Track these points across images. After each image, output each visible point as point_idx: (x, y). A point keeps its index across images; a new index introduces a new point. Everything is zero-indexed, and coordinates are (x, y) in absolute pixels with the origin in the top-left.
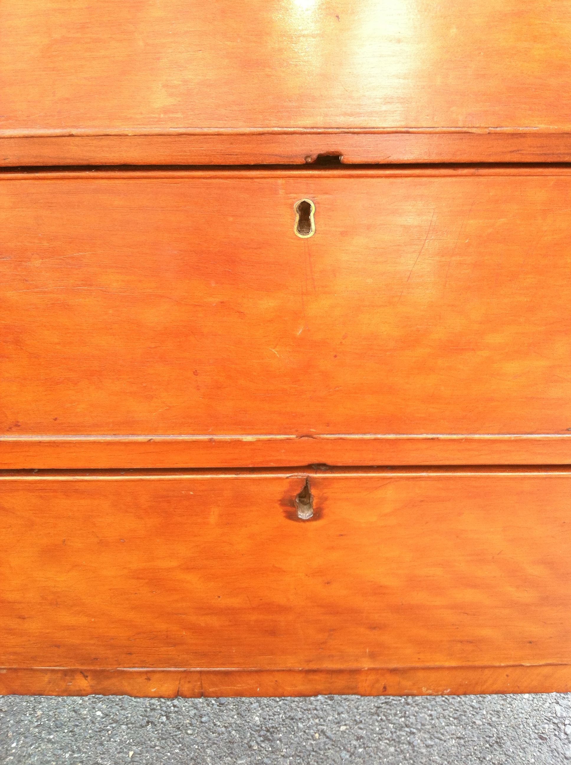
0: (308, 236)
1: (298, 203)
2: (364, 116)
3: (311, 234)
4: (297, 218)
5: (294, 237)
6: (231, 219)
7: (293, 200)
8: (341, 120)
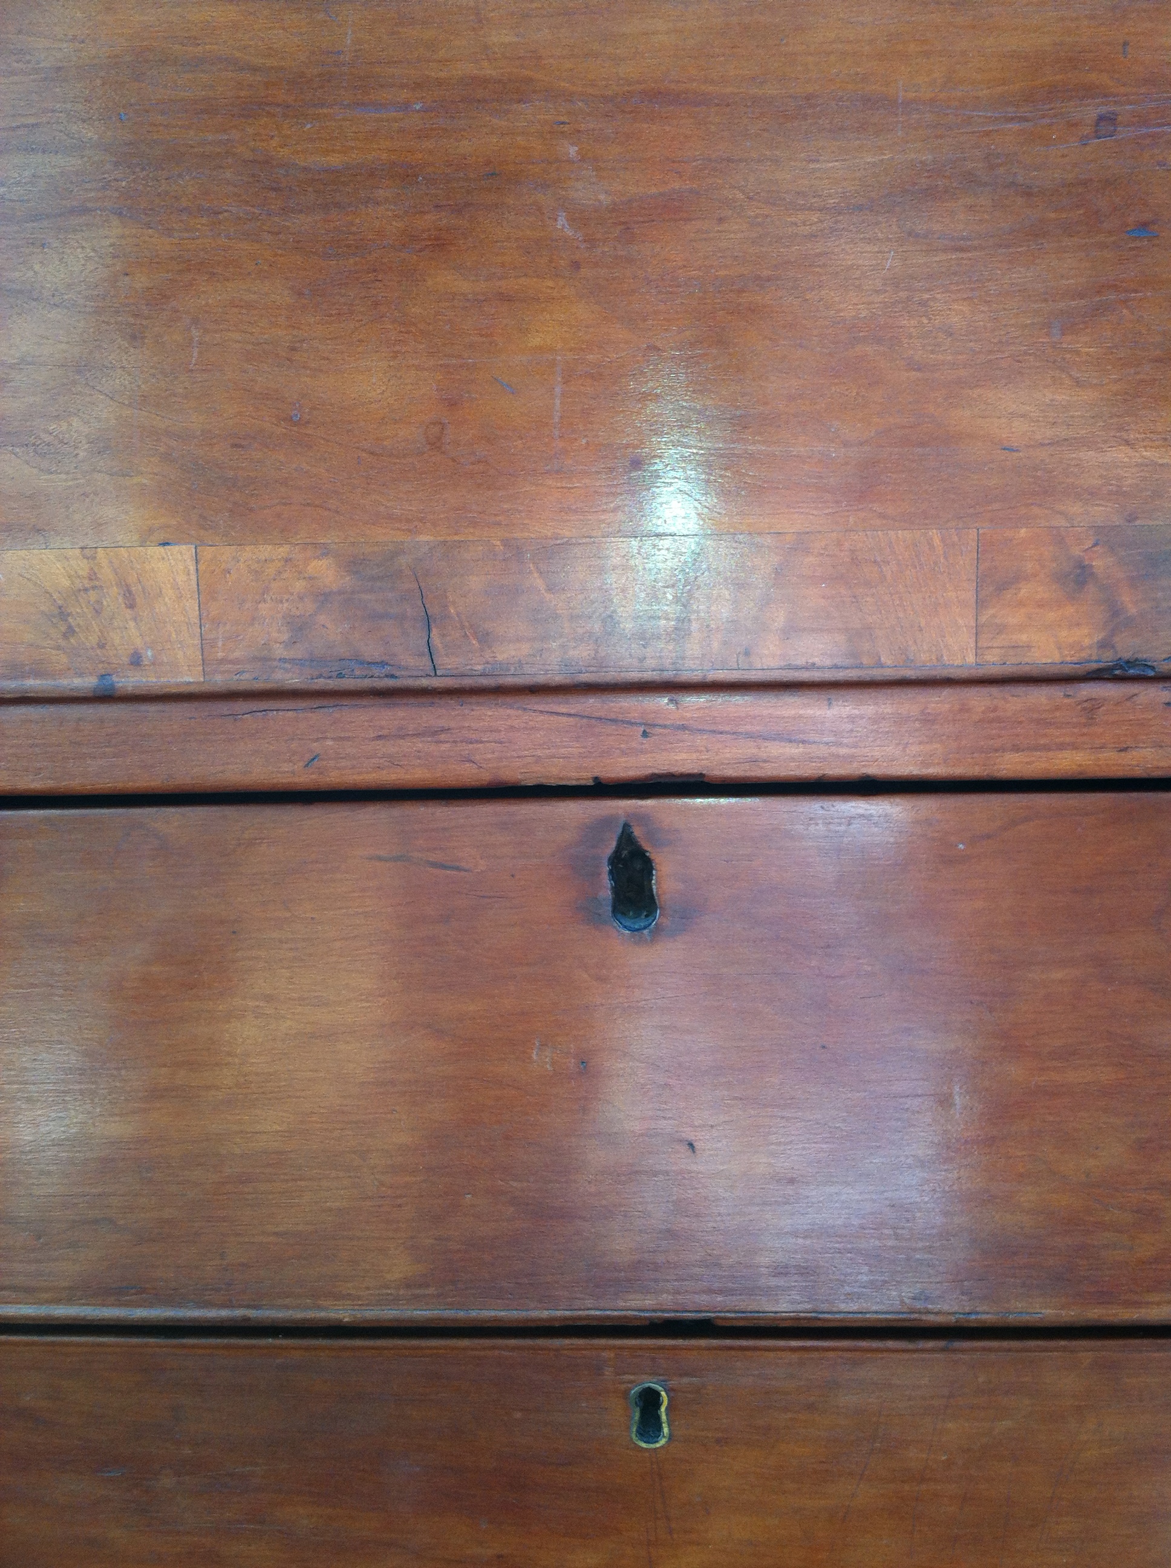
0: (658, 1445)
1: (637, 1389)
2: (740, 1295)
3: (663, 1442)
4: (637, 1416)
5: (633, 1445)
6: (518, 1415)
7: (629, 1385)
8: (702, 1299)
